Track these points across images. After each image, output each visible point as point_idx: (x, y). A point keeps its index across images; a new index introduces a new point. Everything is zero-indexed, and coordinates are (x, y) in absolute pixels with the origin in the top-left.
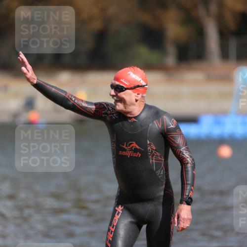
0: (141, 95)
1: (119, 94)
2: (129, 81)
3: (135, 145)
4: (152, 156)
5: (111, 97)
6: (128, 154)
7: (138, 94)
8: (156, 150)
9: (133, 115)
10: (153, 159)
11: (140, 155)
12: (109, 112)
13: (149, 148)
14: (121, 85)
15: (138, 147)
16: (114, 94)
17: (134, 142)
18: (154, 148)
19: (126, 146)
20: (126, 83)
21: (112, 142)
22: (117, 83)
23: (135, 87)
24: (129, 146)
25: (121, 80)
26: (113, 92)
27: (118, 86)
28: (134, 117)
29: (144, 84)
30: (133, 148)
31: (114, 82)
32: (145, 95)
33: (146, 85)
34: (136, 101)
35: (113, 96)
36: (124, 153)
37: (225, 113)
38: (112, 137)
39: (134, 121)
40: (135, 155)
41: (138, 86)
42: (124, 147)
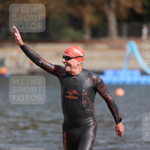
0: (80, 62)
1: (68, 61)
2: (73, 54)
3: (75, 92)
4: (84, 100)
5: (63, 63)
6: (70, 97)
7: (79, 61)
8: (87, 96)
9: (75, 74)
10: (84, 101)
11: (77, 98)
12: (62, 71)
13: (83, 94)
14: (69, 56)
15: (77, 93)
16: (65, 61)
17: (75, 90)
18: (87, 95)
19: (70, 92)
20: (72, 55)
21: (62, 90)
22: (67, 55)
23: (77, 57)
24: (71, 92)
25: (69, 53)
26: (64, 60)
27: (67, 56)
28: (76, 75)
29: (82, 55)
30: (74, 94)
31: (64, 54)
32: (83, 62)
33: (84, 56)
34: (78, 65)
35: (64, 63)
36: (68, 97)
37: (120, 69)
38: (62, 87)
39: (76, 78)
40: (74, 98)
41: (79, 57)
42: (68, 93)
